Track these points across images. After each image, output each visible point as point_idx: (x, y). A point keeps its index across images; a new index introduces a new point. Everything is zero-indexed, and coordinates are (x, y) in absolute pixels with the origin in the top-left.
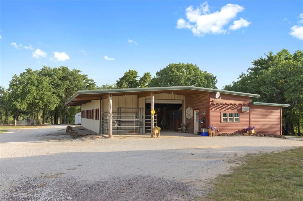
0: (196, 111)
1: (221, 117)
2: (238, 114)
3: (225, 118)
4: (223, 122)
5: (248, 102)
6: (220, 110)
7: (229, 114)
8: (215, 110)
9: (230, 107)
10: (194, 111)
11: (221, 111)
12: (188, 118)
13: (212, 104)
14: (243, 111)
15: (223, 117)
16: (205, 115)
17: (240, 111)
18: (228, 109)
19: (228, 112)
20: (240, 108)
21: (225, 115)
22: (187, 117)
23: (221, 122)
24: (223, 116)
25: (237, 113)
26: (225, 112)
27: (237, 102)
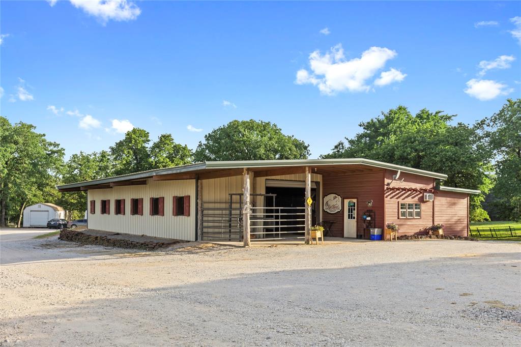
0: (349, 200)
1: (398, 210)
2: (419, 205)
3: (403, 212)
4: (401, 217)
5: (431, 186)
6: (397, 198)
7: (409, 205)
8: (391, 198)
9: (410, 194)
10: (345, 200)
11: (399, 200)
12: (329, 212)
13: (387, 189)
14: (425, 200)
15: (401, 210)
16: (372, 207)
17: (422, 200)
18: (407, 197)
19: (407, 202)
20: (421, 195)
21: (403, 206)
22: (326, 210)
23: (398, 218)
24: (402, 208)
25: (419, 203)
26: (403, 202)
27: (418, 186)
